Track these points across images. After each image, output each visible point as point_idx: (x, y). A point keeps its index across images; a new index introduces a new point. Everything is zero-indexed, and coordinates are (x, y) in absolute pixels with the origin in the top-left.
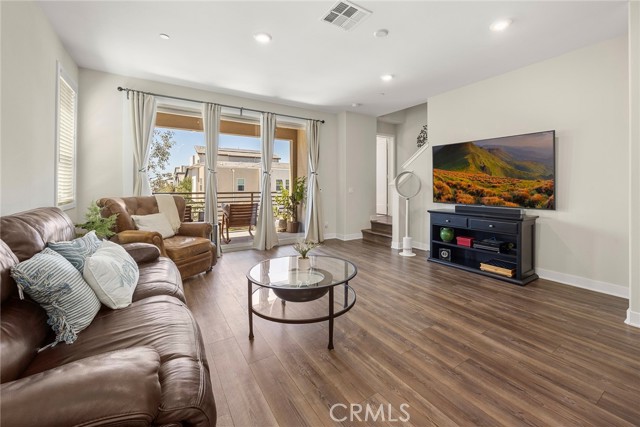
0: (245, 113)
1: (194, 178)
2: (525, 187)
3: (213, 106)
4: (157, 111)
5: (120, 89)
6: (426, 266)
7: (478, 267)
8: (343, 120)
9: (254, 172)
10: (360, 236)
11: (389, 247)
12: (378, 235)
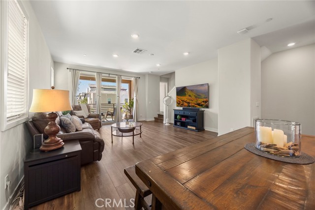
0: (110, 75)
1: (88, 98)
2: (200, 101)
3: (99, 73)
4: (80, 75)
5: (68, 69)
6: (173, 128)
7: (187, 127)
8: (147, 78)
9: (114, 95)
10: (154, 119)
11: (162, 123)
12: (159, 119)
